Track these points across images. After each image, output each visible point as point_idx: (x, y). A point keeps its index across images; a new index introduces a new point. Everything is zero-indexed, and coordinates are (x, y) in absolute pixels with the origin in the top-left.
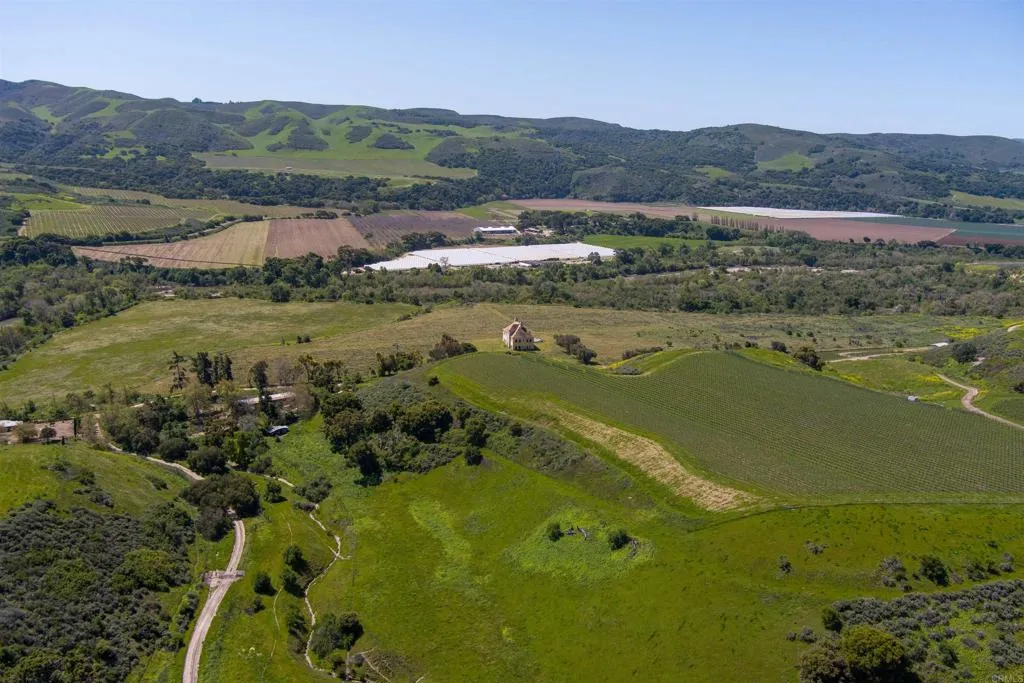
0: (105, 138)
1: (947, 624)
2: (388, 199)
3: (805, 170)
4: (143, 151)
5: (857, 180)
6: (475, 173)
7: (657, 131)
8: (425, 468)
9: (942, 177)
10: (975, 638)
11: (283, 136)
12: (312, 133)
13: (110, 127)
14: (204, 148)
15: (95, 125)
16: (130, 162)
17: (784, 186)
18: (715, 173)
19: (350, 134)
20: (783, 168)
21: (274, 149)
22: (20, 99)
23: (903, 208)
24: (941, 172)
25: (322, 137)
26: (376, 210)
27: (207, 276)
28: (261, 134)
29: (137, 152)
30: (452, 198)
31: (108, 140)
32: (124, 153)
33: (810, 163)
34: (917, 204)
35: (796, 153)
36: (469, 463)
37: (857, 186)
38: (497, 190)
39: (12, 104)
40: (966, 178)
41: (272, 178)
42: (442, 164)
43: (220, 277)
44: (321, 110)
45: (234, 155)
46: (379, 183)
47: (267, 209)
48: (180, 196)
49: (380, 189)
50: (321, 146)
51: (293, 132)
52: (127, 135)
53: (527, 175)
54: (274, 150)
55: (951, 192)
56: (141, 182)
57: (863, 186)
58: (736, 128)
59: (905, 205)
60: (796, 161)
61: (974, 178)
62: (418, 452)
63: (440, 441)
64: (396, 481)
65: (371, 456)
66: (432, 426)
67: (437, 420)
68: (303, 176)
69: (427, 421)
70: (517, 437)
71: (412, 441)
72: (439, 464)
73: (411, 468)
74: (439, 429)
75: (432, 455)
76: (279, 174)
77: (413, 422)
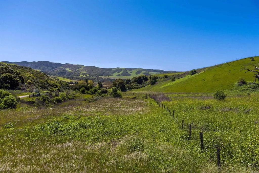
0: (80, 73)
4: (88, 75)
8: (139, 88)
11: (121, 73)
12: (128, 73)
13: (81, 71)
14: (102, 75)
15: (78, 71)
16: (85, 77)
19: (137, 73)
21: (118, 76)
22: (63, 67)
25: (130, 73)
28: (115, 73)
39: (61, 67)
45: (109, 77)
51: (123, 72)
52: (85, 72)
62: (137, 85)
63: (144, 83)
64: (130, 91)
65: (124, 85)
66: (142, 79)
67: (144, 78)
68: (124, 79)
69: (140, 77)
70: (166, 78)
71: (136, 83)
72: (143, 87)
73: (135, 88)
74: (144, 80)
75: (141, 85)
77: (137, 79)
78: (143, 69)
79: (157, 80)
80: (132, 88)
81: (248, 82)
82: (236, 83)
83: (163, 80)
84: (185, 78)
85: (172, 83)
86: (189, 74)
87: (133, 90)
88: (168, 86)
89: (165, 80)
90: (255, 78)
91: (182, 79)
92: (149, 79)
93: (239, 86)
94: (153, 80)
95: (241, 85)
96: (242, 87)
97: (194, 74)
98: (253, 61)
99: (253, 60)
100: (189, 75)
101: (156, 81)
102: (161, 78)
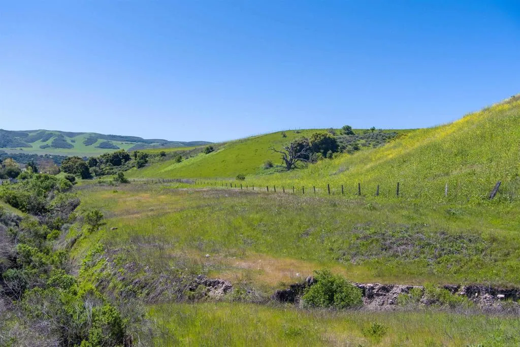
1: (355, 142)
11: (49, 142)
12: (66, 141)
14: (5, 146)
19: (86, 141)
25: (71, 143)
28: (37, 142)
41: (41, 156)
44: (71, 135)
45: (21, 149)
50: (70, 146)
51: (54, 140)
54: (44, 148)
62: (112, 169)
63: (124, 165)
64: (100, 178)
66: (120, 158)
67: (123, 156)
68: (59, 156)
69: (117, 156)
70: (163, 157)
71: (110, 165)
74: (124, 160)
75: (119, 169)
76: (46, 155)
77: (110, 157)
79: (147, 159)
81: (275, 164)
82: (263, 165)
83: (159, 160)
84: (198, 157)
85: (178, 165)
86: (202, 152)
88: (172, 170)
89: (162, 161)
90: (282, 160)
91: (192, 160)
92: (132, 157)
93: (265, 169)
94: (140, 159)
95: (267, 168)
96: (268, 170)
97: (210, 152)
98: (284, 138)
99: (285, 136)
100: (202, 154)
101: (146, 162)
102: (155, 156)
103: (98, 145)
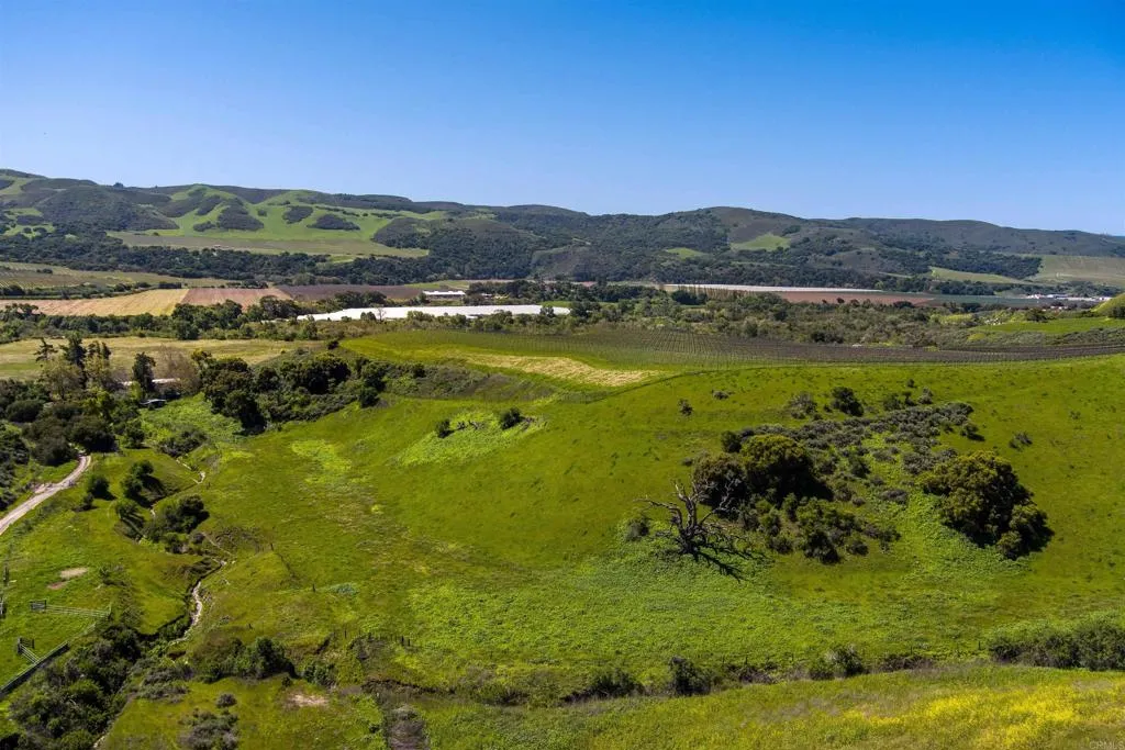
0: (6, 215)
1: (859, 443)
2: (325, 274)
3: (780, 249)
4: (50, 228)
5: (833, 258)
6: (427, 252)
7: (624, 217)
8: (314, 416)
9: (922, 254)
10: (888, 453)
11: (213, 216)
12: (246, 213)
13: (13, 204)
14: (122, 227)
16: (33, 240)
17: (757, 264)
18: (685, 253)
19: (289, 214)
20: (756, 249)
21: (201, 228)
23: (881, 283)
24: (920, 250)
25: (257, 217)
26: (312, 282)
27: (106, 324)
28: (188, 214)
29: (44, 230)
30: (398, 273)
31: (9, 217)
32: (28, 231)
33: (785, 243)
34: (895, 278)
35: (769, 235)
36: (364, 406)
37: (834, 264)
38: (450, 269)
40: (946, 256)
41: (196, 253)
42: (390, 244)
43: (122, 324)
44: (258, 195)
46: (317, 259)
47: (187, 280)
48: (90, 269)
49: (318, 264)
50: (255, 226)
51: (223, 211)
52: (33, 212)
53: (483, 255)
54: (203, 230)
55: (931, 268)
56: (45, 256)
57: (840, 264)
58: (708, 211)
59: (884, 280)
60: (771, 242)
61: (953, 255)
62: (309, 403)
63: (333, 392)
64: (280, 429)
65: (253, 406)
66: (325, 376)
67: (332, 370)
68: (232, 252)
69: (319, 370)
70: (419, 380)
71: (302, 392)
72: (330, 411)
73: (299, 417)
74: (333, 379)
75: (323, 404)
76: (205, 250)
77: (303, 372)
78: (320, 194)
79: (385, 379)
80: (288, 418)
81: (654, 527)
82: (624, 524)
83: (409, 391)
85: (440, 450)
87: (290, 423)
89: (415, 391)
91: (471, 444)
92: (351, 370)
93: (628, 540)
94: (367, 384)
95: (634, 540)
96: (636, 545)
102: (402, 370)
103: (315, 222)
